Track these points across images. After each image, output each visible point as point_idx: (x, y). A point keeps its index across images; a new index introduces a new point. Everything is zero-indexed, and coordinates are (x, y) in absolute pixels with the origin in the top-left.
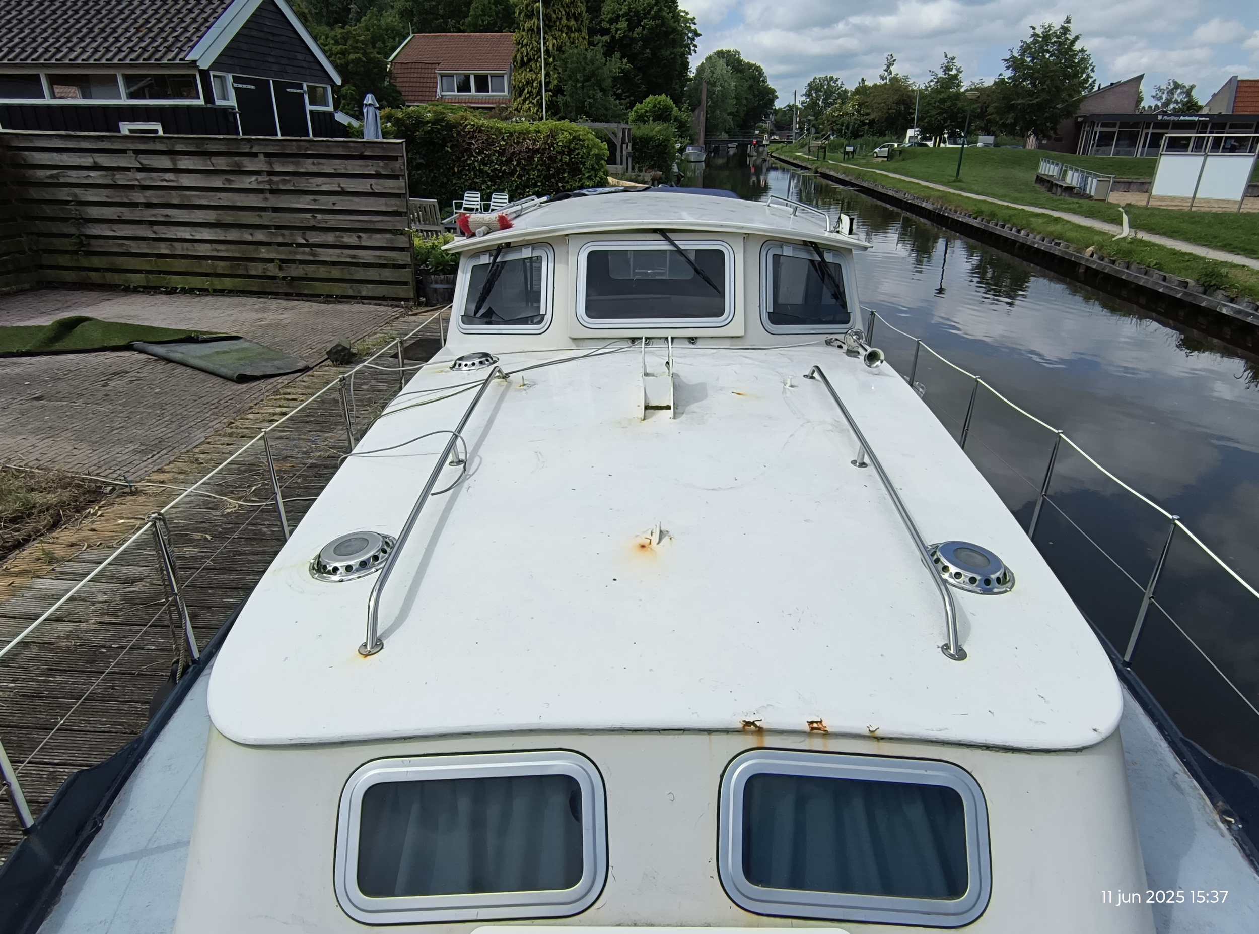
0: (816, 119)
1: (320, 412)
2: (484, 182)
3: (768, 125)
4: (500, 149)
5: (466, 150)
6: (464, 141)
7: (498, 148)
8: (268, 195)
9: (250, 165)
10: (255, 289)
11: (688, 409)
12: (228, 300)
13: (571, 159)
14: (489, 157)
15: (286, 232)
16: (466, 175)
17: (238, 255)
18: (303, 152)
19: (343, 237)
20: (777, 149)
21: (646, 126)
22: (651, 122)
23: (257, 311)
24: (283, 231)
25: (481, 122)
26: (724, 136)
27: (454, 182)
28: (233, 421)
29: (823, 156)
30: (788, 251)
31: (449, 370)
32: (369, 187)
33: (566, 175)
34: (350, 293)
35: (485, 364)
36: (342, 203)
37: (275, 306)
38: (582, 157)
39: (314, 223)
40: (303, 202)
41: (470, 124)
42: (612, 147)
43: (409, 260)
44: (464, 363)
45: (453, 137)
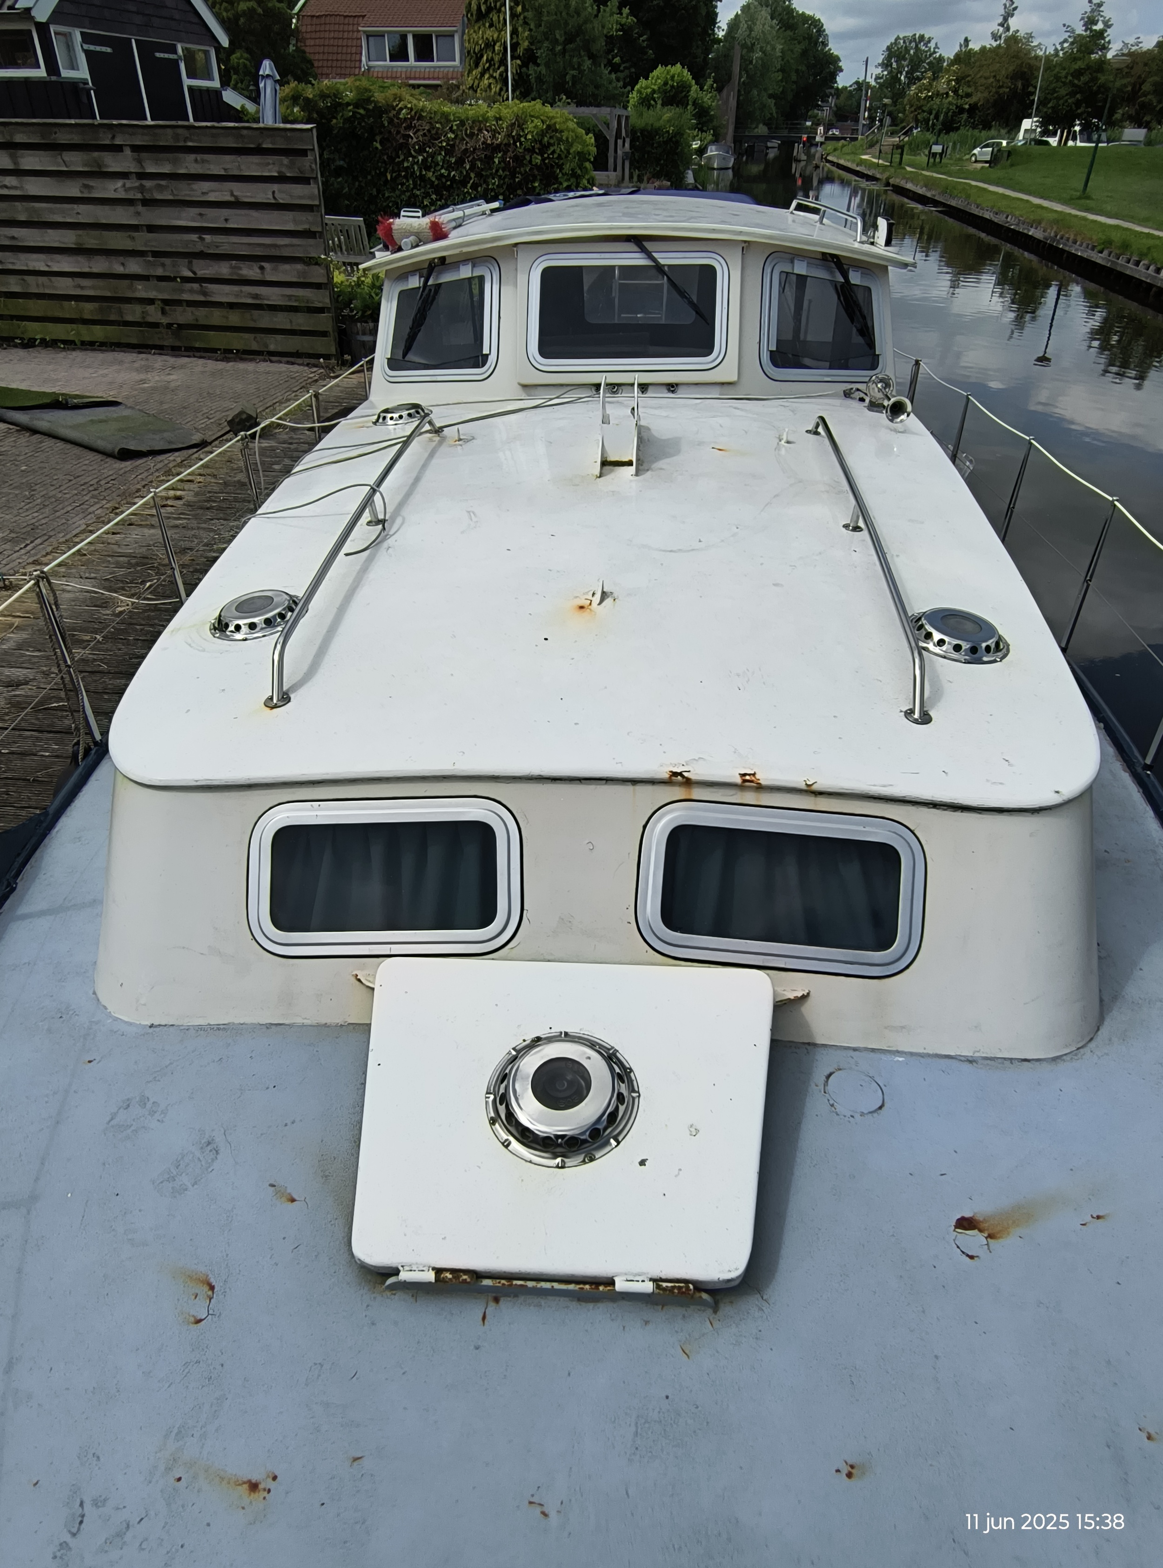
0: (895, 103)
1: (222, 496)
2: (427, 195)
3: (825, 113)
4: (448, 144)
5: (402, 146)
6: (398, 132)
7: (444, 144)
8: (140, 208)
9: (113, 163)
10: (134, 341)
11: (655, 466)
12: (100, 356)
13: (543, 160)
14: (433, 158)
15: (168, 261)
16: (403, 184)
17: (109, 294)
18: (181, 144)
19: (240, 269)
20: (835, 150)
21: (651, 112)
22: (659, 106)
23: (137, 370)
24: (163, 260)
25: (421, 103)
26: (762, 130)
27: (387, 195)
28: (117, 506)
29: (898, 160)
30: (800, 268)
31: (372, 425)
32: (271, 196)
33: (537, 184)
34: (255, 347)
35: (415, 417)
36: (238, 219)
37: (160, 364)
38: (559, 157)
39: (202, 248)
40: (186, 218)
41: (406, 107)
42: (601, 142)
43: (328, 300)
44: (389, 415)
45: (385, 127)
